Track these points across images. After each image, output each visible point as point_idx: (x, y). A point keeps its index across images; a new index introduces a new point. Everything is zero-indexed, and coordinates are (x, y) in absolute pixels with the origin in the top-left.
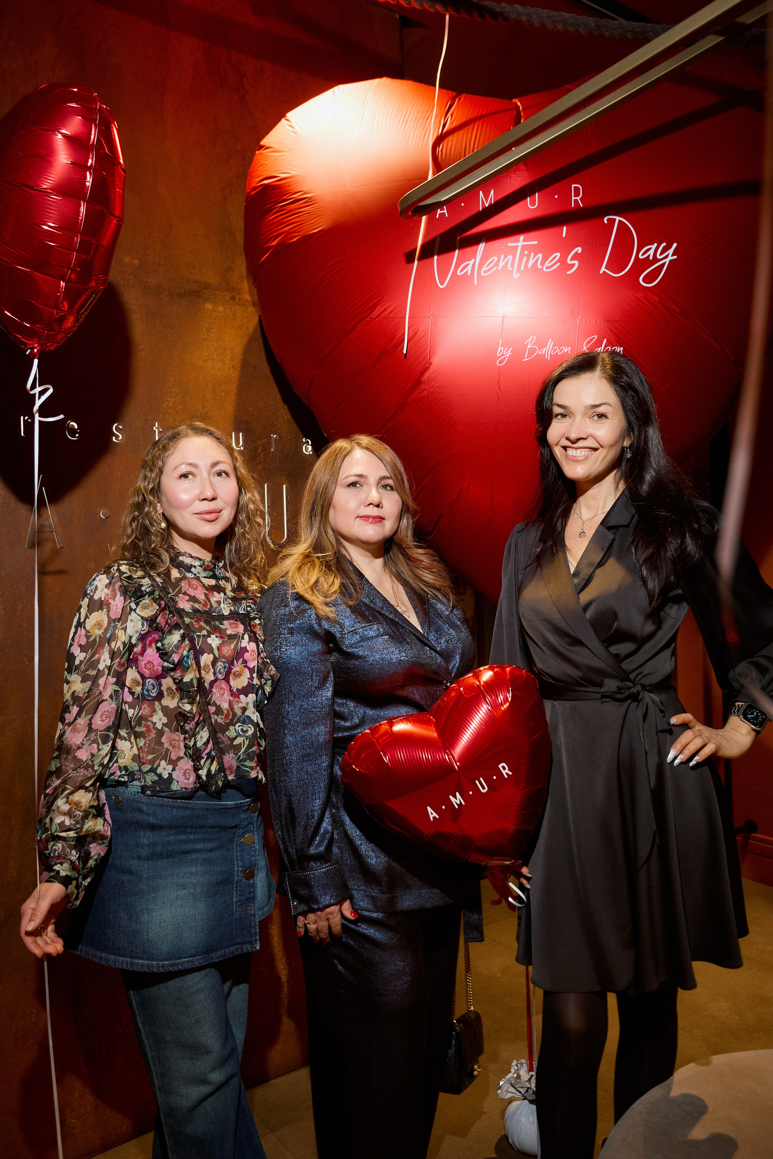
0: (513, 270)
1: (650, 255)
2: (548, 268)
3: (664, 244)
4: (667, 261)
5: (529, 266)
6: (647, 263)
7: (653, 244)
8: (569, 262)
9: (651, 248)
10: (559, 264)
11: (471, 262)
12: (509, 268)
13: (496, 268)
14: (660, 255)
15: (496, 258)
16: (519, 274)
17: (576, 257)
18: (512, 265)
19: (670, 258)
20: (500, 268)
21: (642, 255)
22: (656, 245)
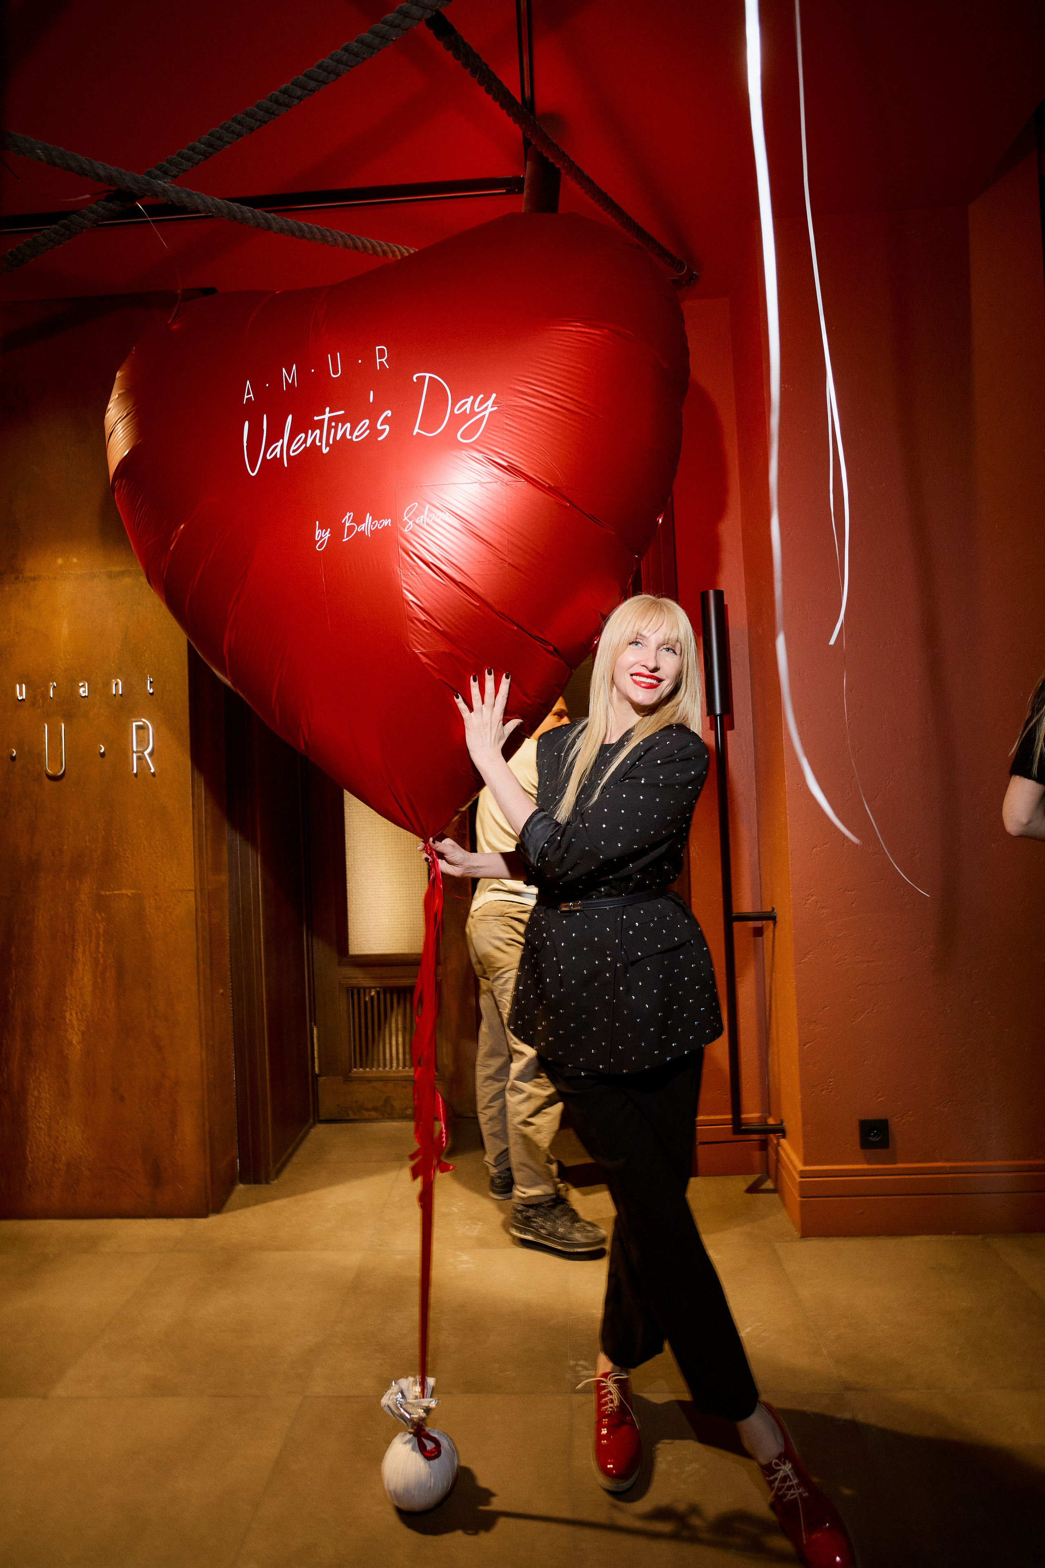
0: (321, 445)
1: (466, 408)
2: (357, 437)
3: (482, 396)
4: (487, 413)
5: (338, 438)
6: (465, 417)
7: (469, 397)
8: (379, 427)
9: (467, 402)
10: (368, 431)
11: (279, 444)
12: (318, 444)
13: (304, 445)
14: (478, 408)
15: (303, 435)
16: (328, 448)
17: (386, 421)
18: (321, 441)
19: (490, 410)
20: (308, 445)
21: (458, 410)
22: (472, 397)
